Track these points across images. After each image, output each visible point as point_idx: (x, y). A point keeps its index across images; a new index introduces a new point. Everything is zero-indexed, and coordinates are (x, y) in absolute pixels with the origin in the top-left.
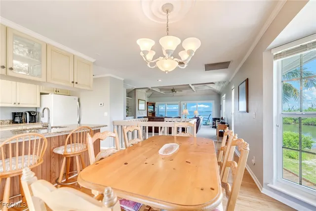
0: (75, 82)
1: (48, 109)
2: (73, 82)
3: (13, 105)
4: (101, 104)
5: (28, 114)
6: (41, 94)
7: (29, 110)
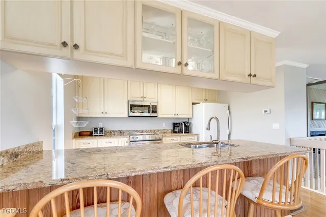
0: (253, 74)
1: (217, 119)
2: (250, 75)
3: (173, 116)
4: (266, 111)
5: (183, 124)
6: (193, 104)
7: (184, 121)
